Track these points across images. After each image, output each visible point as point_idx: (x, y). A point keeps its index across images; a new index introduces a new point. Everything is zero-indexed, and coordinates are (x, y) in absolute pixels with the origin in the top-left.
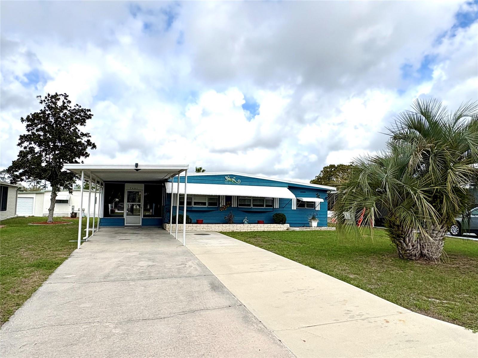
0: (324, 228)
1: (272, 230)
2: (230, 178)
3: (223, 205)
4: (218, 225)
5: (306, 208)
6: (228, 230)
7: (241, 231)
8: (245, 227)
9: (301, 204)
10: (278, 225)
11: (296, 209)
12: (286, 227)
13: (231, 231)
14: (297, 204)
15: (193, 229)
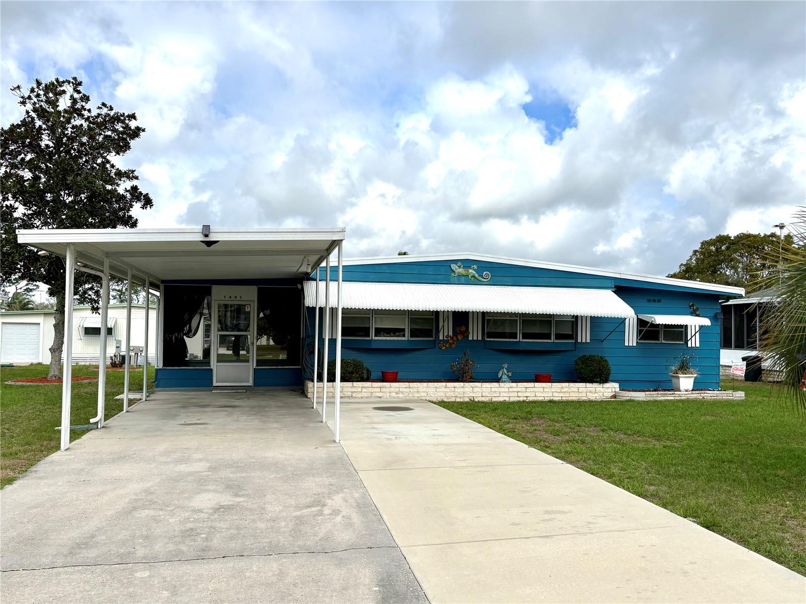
0: (710, 395)
1: (574, 397)
2: (464, 267)
3: (446, 334)
4: (436, 384)
5: (664, 342)
6: (460, 397)
7: (494, 399)
8: (503, 390)
9: (648, 331)
10: (588, 385)
11: (635, 344)
12: (610, 390)
13: (467, 400)
14: (639, 332)
15: (374, 394)
